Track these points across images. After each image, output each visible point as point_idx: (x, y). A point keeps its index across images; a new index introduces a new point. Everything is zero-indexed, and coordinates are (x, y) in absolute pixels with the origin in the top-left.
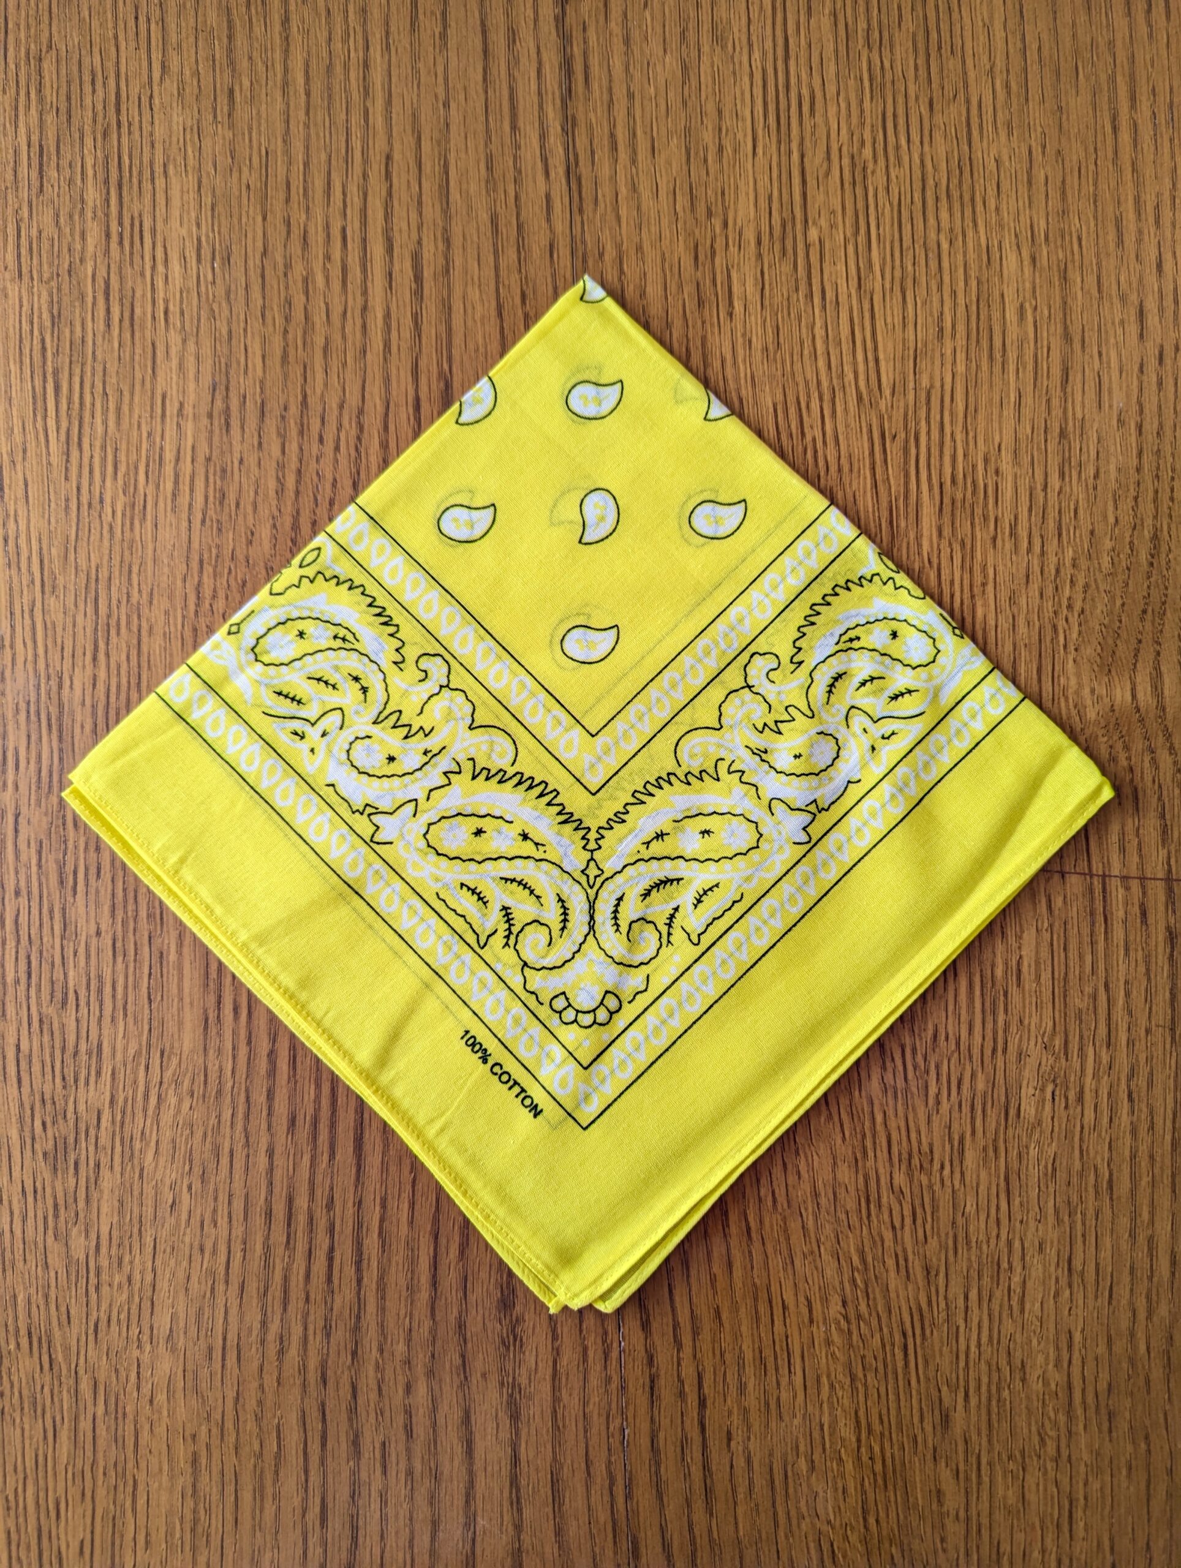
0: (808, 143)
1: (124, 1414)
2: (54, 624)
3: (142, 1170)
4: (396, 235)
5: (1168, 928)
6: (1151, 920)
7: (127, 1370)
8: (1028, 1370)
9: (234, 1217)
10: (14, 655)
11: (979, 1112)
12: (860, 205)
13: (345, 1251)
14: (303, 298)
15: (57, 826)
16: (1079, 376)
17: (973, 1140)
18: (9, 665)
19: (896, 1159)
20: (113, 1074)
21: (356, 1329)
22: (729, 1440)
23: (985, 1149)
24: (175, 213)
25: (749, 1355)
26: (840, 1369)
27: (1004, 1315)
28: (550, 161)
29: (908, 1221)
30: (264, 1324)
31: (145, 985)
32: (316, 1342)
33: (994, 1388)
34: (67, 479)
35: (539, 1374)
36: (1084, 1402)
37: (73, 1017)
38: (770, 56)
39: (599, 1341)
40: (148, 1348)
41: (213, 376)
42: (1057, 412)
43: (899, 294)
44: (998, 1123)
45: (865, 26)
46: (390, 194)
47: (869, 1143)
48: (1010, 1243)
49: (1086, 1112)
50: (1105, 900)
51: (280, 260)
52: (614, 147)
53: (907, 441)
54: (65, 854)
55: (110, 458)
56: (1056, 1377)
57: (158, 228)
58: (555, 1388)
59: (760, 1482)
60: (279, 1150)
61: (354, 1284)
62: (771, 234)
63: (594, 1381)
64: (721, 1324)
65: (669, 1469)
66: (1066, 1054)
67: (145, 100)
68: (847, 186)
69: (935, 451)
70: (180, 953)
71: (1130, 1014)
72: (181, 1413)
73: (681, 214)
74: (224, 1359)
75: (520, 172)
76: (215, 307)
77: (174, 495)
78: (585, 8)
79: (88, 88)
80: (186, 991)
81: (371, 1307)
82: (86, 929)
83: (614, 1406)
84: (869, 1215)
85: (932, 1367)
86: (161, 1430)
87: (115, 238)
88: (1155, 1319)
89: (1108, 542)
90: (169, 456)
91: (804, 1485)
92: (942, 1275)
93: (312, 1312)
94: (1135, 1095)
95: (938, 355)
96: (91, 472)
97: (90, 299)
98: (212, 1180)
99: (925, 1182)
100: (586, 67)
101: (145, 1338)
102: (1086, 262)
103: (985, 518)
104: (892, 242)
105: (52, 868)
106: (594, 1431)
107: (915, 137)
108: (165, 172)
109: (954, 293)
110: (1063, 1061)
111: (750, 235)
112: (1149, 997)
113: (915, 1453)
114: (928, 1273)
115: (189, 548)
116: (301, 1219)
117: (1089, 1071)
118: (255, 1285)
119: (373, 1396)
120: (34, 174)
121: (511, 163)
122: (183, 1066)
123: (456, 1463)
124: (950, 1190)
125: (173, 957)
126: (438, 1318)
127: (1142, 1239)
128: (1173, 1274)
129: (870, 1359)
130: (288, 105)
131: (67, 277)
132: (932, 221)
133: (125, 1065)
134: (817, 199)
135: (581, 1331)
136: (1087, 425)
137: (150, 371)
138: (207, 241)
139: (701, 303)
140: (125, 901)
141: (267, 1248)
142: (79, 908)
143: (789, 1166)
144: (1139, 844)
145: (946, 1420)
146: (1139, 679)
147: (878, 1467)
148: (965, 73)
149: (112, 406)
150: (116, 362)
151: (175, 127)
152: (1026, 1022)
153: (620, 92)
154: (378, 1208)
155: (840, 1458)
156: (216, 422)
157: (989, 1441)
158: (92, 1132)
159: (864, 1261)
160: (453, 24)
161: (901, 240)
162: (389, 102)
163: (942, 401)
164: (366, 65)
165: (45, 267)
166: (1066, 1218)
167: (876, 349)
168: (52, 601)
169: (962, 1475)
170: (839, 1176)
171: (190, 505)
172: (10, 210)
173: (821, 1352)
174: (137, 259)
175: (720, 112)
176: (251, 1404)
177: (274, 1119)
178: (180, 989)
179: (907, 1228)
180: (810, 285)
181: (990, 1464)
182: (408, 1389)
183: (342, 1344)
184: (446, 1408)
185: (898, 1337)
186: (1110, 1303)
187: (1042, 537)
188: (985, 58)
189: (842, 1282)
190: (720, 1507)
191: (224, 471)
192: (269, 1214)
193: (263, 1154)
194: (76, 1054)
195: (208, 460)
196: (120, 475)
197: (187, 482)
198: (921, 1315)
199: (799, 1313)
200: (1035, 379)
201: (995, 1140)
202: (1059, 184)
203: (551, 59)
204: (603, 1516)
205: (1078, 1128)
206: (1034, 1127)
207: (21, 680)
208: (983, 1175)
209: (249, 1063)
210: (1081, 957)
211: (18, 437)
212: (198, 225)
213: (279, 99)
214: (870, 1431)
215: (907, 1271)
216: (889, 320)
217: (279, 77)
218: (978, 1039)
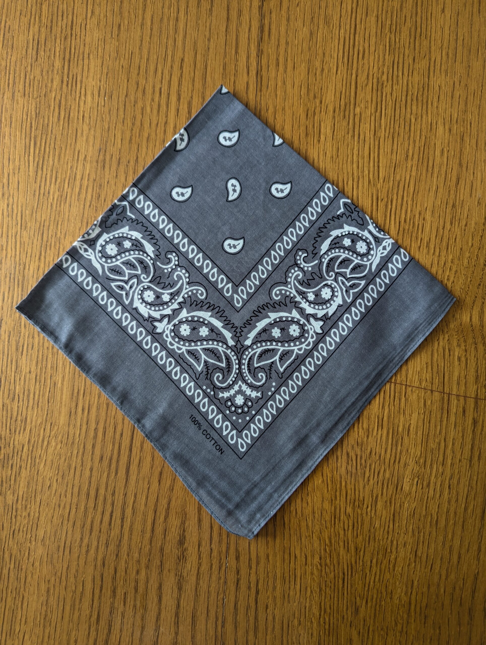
0: (360, 71)
1: (22, 569)
2: (24, 242)
3: (38, 471)
4: (182, 93)
5: (474, 419)
6: (467, 414)
7: (25, 551)
8: (393, 594)
9: (74, 495)
10: (7, 253)
11: (386, 486)
12: (379, 99)
13: (117, 514)
14: (141, 116)
15: (18, 326)
16: (464, 181)
17: (382, 498)
18: (4, 257)
19: (348, 502)
20: (30, 430)
21: (119, 546)
22: (267, 608)
23: (386, 502)
24: (91, 75)
25: (279, 575)
26: (316, 585)
27: (386, 571)
28: (250, 68)
29: (351, 527)
30: (81, 539)
31: (47, 395)
32: (102, 549)
33: (378, 600)
34: (35, 182)
35: (192, 573)
36: (415, 610)
37: (16, 405)
38: (348, 32)
39: (218, 562)
40: (34, 543)
41: (100, 145)
42: (452, 196)
43: (391, 139)
44: (393, 492)
45: (390, 23)
46: (181, 76)
47: (338, 494)
48: (392, 542)
49: (430, 492)
50: (448, 404)
51: (133, 99)
52: (278, 64)
53: (387, 202)
54: (20, 338)
55: (54, 175)
56: (405, 599)
57: (83, 81)
58: (198, 579)
59: (277, 627)
60: (95, 469)
61: (120, 527)
62: (340, 108)
63: (214, 578)
64: (269, 561)
65: (241, 617)
66: (425, 466)
67: (83, 25)
68: (374, 91)
69: (399, 208)
70: (62, 384)
71: (453, 452)
72: (45, 571)
73: (303, 96)
74: (64, 552)
75: (237, 71)
76: (104, 116)
77: (79, 194)
78: (272, 4)
79: (60, 18)
80: (64, 400)
81: (126, 537)
82: (25, 370)
83: (221, 589)
84: (335, 524)
85: (353, 589)
86: (36, 577)
87: (65, 83)
88: (449, 580)
89: (467, 253)
90: (79, 177)
91: (296, 630)
92: (362, 552)
93: (102, 536)
94: (451, 487)
95: (405, 166)
96: (46, 180)
97: (52, 108)
98: (66, 478)
99: (359, 512)
100: (270, 29)
101: (33, 539)
102: (472, 133)
103: (417, 238)
104: (391, 117)
105: (14, 343)
106: (212, 598)
107: (406, 74)
108: (89, 57)
109: (415, 141)
110: (423, 469)
111: (331, 108)
112: (462, 447)
113: (343, 623)
114: (357, 550)
115: (83, 216)
116: (101, 498)
117: (434, 475)
118: (80, 523)
119: (123, 574)
120: (34, 53)
121: (234, 67)
122: (59, 430)
123: (154, 604)
124: (369, 517)
125: (59, 385)
126: (153, 545)
127: (447, 546)
128: (459, 562)
129: (328, 582)
130: (143, 33)
131: (44, 97)
132: (409, 110)
133: (36, 427)
134: (360, 95)
135: (211, 557)
136: (465, 203)
137: (74, 141)
138: (103, 88)
139: (307, 135)
140: (42, 360)
141: (86, 508)
142: (23, 361)
143: (304, 500)
144: (466, 382)
145: (357, 611)
146: (474, 313)
147: (327, 627)
148: (430, 47)
149: (57, 154)
150: (60, 136)
151: (94, 39)
152: (409, 451)
153: (283, 41)
154: (133, 497)
155: (312, 621)
156: (99, 165)
157: (374, 621)
158: (20, 453)
159: (330, 542)
160: (215, 6)
161: (395, 116)
162: (185, 36)
163: (404, 187)
164: (177, 20)
165: (35, 92)
166: (417, 534)
167: (379, 162)
168: (24, 233)
169: (361, 634)
170: (324, 506)
171: (85, 198)
172: (23, 67)
173: (309, 577)
174: (73, 93)
175: (324, 54)
176: (73, 571)
177: (94, 456)
178: (61, 399)
179: (350, 531)
180: (354, 132)
181: (373, 631)
182: (138, 572)
183: (113, 551)
184: (152, 582)
185: (341, 574)
186: (431, 571)
187: (440, 249)
188: (440, 42)
189: (320, 550)
190: (260, 635)
191: (101, 185)
192: (88, 495)
193: (88, 470)
194: (16, 420)
195: (95, 180)
196: (57, 183)
197: (85, 189)
198: (352, 567)
199: (301, 561)
200: (445, 181)
201: (391, 499)
202: (465, 99)
203: (255, 24)
204: (212, 632)
205: (426, 497)
206: (407, 495)
207: (8, 264)
208: (384, 512)
209: (86, 432)
210: (436, 426)
211: (17, 163)
212: (100, 81)
213: (139, 30)
214: (325, 612)
215: (348, 548)
216: (386, 150)
217: (140, 21)
218: (388, 456)
